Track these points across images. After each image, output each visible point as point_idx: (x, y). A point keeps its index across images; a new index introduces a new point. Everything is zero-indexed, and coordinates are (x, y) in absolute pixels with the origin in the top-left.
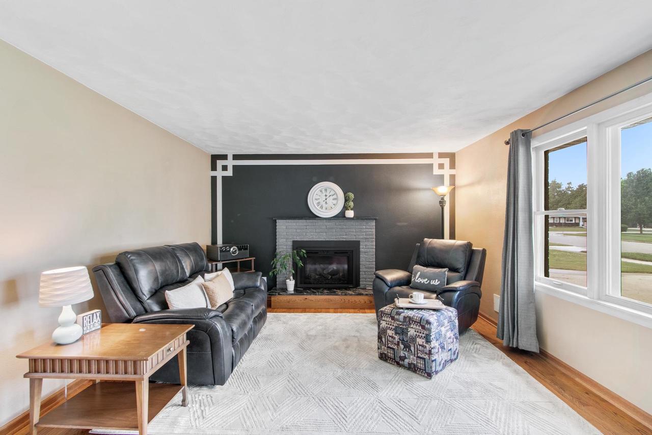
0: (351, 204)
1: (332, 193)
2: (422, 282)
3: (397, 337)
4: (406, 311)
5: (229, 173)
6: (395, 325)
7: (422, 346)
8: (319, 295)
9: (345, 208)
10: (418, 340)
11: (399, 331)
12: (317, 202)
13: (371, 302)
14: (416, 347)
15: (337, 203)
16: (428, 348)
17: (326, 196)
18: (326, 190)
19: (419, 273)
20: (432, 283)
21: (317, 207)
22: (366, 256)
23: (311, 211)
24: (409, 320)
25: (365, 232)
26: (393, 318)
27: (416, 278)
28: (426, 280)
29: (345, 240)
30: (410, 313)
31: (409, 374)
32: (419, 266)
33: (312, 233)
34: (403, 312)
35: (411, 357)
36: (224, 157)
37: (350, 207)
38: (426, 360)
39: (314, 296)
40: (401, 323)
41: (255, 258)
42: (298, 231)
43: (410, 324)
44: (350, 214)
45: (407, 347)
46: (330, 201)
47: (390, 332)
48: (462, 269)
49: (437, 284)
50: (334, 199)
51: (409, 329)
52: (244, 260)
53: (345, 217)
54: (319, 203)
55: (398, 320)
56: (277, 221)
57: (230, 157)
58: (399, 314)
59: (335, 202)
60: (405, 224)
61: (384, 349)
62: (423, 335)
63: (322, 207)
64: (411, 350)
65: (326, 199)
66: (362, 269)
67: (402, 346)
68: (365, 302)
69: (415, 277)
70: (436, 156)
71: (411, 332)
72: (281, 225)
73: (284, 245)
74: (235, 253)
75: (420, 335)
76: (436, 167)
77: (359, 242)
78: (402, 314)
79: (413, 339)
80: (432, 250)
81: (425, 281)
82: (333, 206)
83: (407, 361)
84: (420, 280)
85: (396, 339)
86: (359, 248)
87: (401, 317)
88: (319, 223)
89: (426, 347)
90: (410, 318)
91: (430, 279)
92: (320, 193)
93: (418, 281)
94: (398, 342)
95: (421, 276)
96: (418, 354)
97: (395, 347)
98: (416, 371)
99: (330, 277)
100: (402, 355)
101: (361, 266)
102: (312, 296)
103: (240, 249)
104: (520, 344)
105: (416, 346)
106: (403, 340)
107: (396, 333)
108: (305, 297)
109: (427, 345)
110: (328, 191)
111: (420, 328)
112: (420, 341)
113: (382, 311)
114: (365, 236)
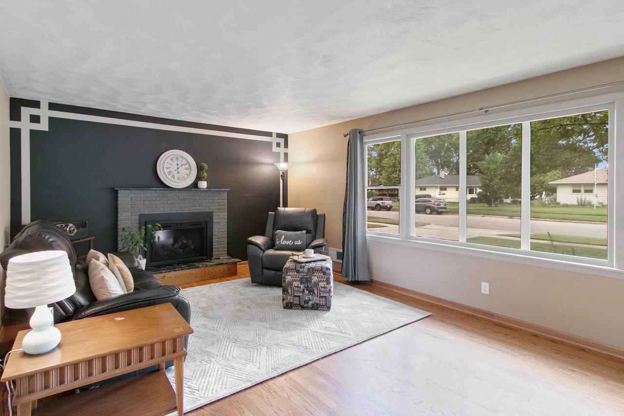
0: (205, 175)
1: (184, 162)
2: (287, 244)
3: (302, 286)
4: (307, 264)
5: (43, 126)
6: (299, 276)
7: (324, 287)
8: (179, 270)
9: (199, 178)
10: (320, 284)
11: (304, 280)
12: (168, 171)
13: (230, 270)
14: (319, 290)
15: (190, 174)
16: (328, 288)
17: (178, 165)
18: (177, 159)
19: (283, 236)
20: (296, 243)
21: (169, 177)
22: (219, 227)
23: (161, 181)
24: (313, 270)
25: (218, 203)
26: (298, 272)
27: (282, 241)
28: (291, 241)
29: (198, 211)
30: (312, 265)
31: (313, 312)
32: (281, 231)
33: (163, 205)
34: (306, 265)
35: (315, 298)
36: (36, 104)
37: (204, 177)
38: (327, 297)
39: (174, 272)
40: (305, 274)
41: (94, 238)
42: (147, 203)
43: (313, 273)
44: (203, 184)
45: (311, 291)
46: (182, 170)
47: (295, 284)
48: (313, 231)
49: (300, 243)
50: (186, 169)
51: (313, 278)
52: (81, 240)
53: (198, 188)
54: (170, 173)
55: (303, 272)
56: (119, 191)
57: (44, 105)
58: (304, 267)
59: (187, 172)
60: (251, 195)
61: (290, 299)
62: (325, 279)
63: (173, 177)
64: (314, 293)
65: (178, 168)
66: (215, 240)
67: (307, 292)
68: (225, 271)
69: (280, 240)
70: (274, 135)
71: (315, 279)
72: (125, 197)
73: (128, 219)
74: (73, 233)
75: (322, 279)
76: (274, 145)
77: (212, 213)
78: (305, 267)
79: (316, 284)
80: (288, 216)
81: (290, 243)
82: (186, 177)
83: (310, 303)
84: (285, 242)
85: (302, 288)
86: (213, 219)
87: (306, 269)
88: (172, 194)
89: (327, 287)
90: (313, 268)
91: (294, 241)
92: (170, 162)
93: (283, 243)
94: (304, 290)
95: (286, 239)
96: (320, 294)
97: (301, 294)
98: (318, 308)
99: (182, 251)
100: (307, 299)
101: (214, 237)
102: (172, 272)
103: (77, 227)
104: (359, 278)
105: (319, 288)
106: (308, 287)
107: (301, 283)
108: (163, 275)
109: (328, 286)
110: (180, 159)
111: (322, 274)
112: (322, 284)
113: (287, 268)
114: (218, 207)
